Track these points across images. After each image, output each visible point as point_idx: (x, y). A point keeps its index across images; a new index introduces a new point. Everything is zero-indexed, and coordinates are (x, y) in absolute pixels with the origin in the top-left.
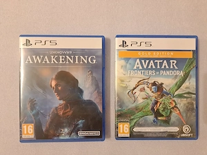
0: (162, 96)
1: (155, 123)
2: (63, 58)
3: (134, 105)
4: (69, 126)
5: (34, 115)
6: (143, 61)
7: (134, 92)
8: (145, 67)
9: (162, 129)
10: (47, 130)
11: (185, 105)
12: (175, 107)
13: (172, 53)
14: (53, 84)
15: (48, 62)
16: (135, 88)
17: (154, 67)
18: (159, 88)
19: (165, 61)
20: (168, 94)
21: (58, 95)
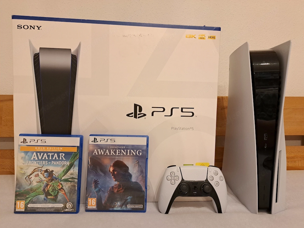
0: (52, 180)
1: (45, 201)
2: (119, 151)
3: (29, 187)
4: (121, 201)
5: (97, 192)
6: (39, 154)
7: (30, 177)
8: (40, 158)
9: (50, 205)
10: (105, 203)
11: (69, 187)
12: (62, 188)
13: (61, 148)
14: (111, 169)
15: (108, 154)
16: (31, 174)
17: (47, 158)
18: (50, 174)
19: (56, 154)
20: (56, 179)
21: (115, 177)
